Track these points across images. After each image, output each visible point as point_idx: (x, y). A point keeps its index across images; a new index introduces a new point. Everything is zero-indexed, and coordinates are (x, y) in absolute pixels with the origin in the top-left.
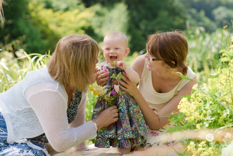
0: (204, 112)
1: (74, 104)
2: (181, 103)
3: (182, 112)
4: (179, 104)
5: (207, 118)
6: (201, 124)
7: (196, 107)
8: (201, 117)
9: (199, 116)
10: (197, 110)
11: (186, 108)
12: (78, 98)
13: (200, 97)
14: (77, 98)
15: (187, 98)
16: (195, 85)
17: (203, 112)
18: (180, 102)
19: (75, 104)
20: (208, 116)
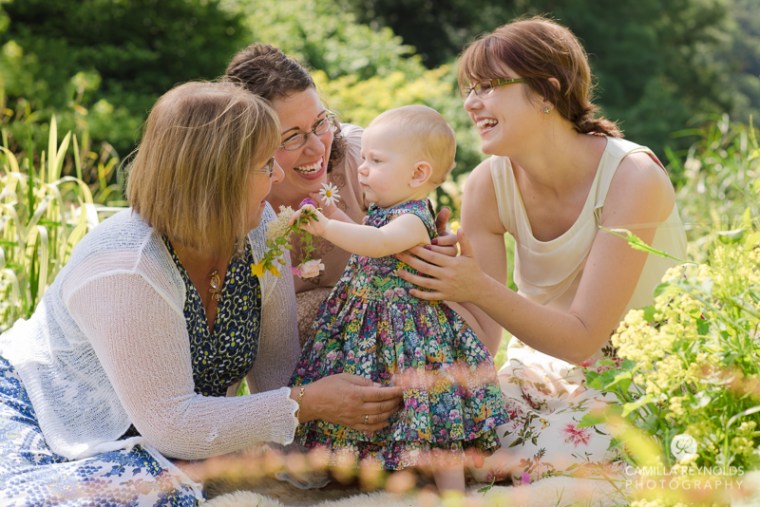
0: (701, 357)
1: (232, 317)
2: (625, 329)
3: (625, 358)
4: (619, 330)
5: (708, 377)
6: (686, 396)
7: (674, 343)
8: (690, 375)
9: (682, 372)
10: (675, 350)
11: (637, 343)
12: (245, 298)
13: (683, 309)
14: (241, 298)
15: (642, 312)
16: (670, 270)
17: (698, 359)
18: (622, 323)
19: (238, 319)
20: (713, 374)
